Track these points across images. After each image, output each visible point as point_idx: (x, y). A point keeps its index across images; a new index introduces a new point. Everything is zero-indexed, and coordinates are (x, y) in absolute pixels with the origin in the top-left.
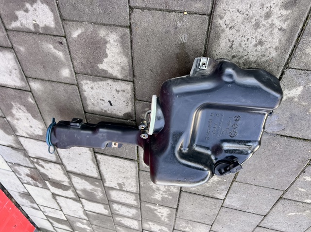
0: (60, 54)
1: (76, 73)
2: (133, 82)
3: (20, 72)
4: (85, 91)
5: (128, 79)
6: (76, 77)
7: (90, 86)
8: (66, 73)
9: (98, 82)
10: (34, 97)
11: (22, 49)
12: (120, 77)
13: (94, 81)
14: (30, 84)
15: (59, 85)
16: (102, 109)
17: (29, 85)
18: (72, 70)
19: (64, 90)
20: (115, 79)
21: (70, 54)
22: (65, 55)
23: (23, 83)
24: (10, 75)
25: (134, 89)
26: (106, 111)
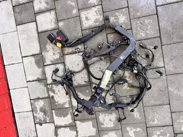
0: (73, 4)
1: (79, 10)
2: (101, 5)
3: (56, 19)
4: (82, 18)
5: (99, 4)
6: (79, 12)
7: (84, 14)
8: (75, 11)
12: (96, 4)
13: (86, 11)
14: (59, 24)
15: (71, 19)
16: (89, 25)
18: (77, 9)
19: (73, 21)
20: (94, 6)
21: (77, 2)
22: (75, 3)
23: (56, 25)
24: (51, 23)
25: (102, 7)
26: (91, 25)
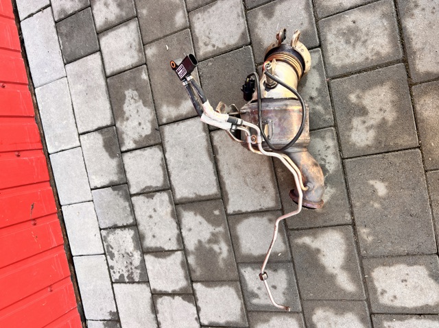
1: (188, 12)
3: (139, 41)
6: (188, 17)
7: (201, 20)
8: (180, 19)
9: (208, 10)
10: (148, 69)
11: (145, 12)
13: (204, 11)
14: (147, 52)
15: (172, 36)
17: (145, 54)
18: (185, 9)
19: (177, 40)
24: (130, 51)
